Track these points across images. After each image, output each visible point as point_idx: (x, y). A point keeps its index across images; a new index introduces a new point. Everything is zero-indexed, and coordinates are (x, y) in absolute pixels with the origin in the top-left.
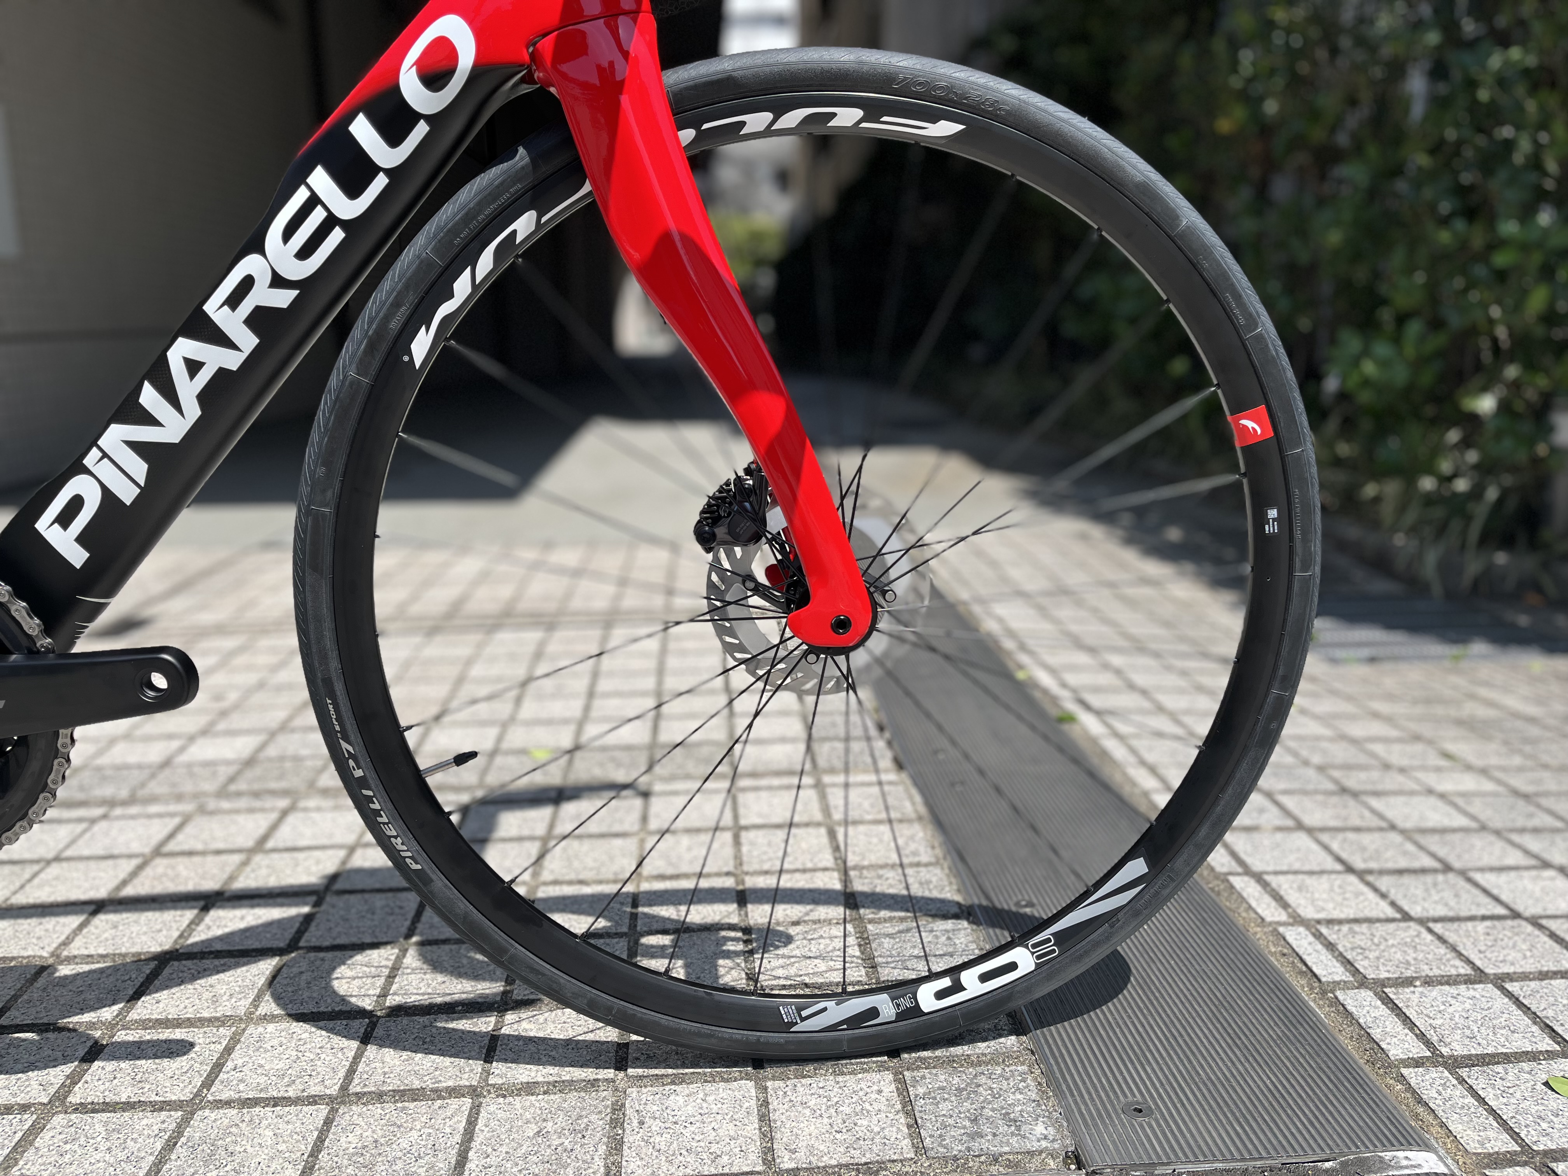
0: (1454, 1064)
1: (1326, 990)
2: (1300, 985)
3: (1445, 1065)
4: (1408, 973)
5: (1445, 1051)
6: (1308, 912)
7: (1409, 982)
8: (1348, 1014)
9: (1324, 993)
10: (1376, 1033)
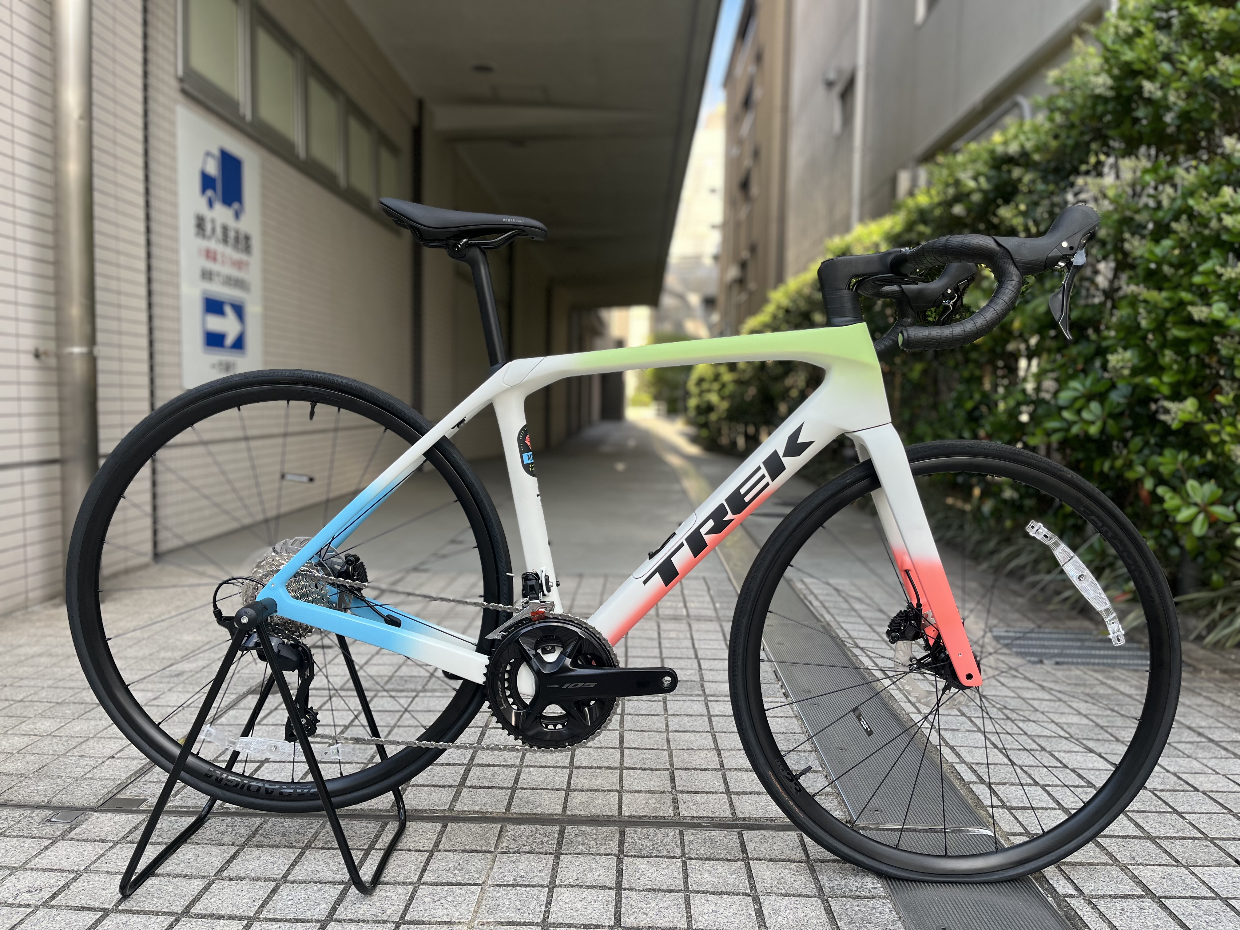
0: (1010, 809)
1: (966, 784)
2: (956, 783)
3: (1007, 809)
4: (1005, 781)
5: (1008, 804)
6: (969, 759)
7: (1005, 784)
8: (972, 791)
9: (965, 785)
10: (981, 797)
